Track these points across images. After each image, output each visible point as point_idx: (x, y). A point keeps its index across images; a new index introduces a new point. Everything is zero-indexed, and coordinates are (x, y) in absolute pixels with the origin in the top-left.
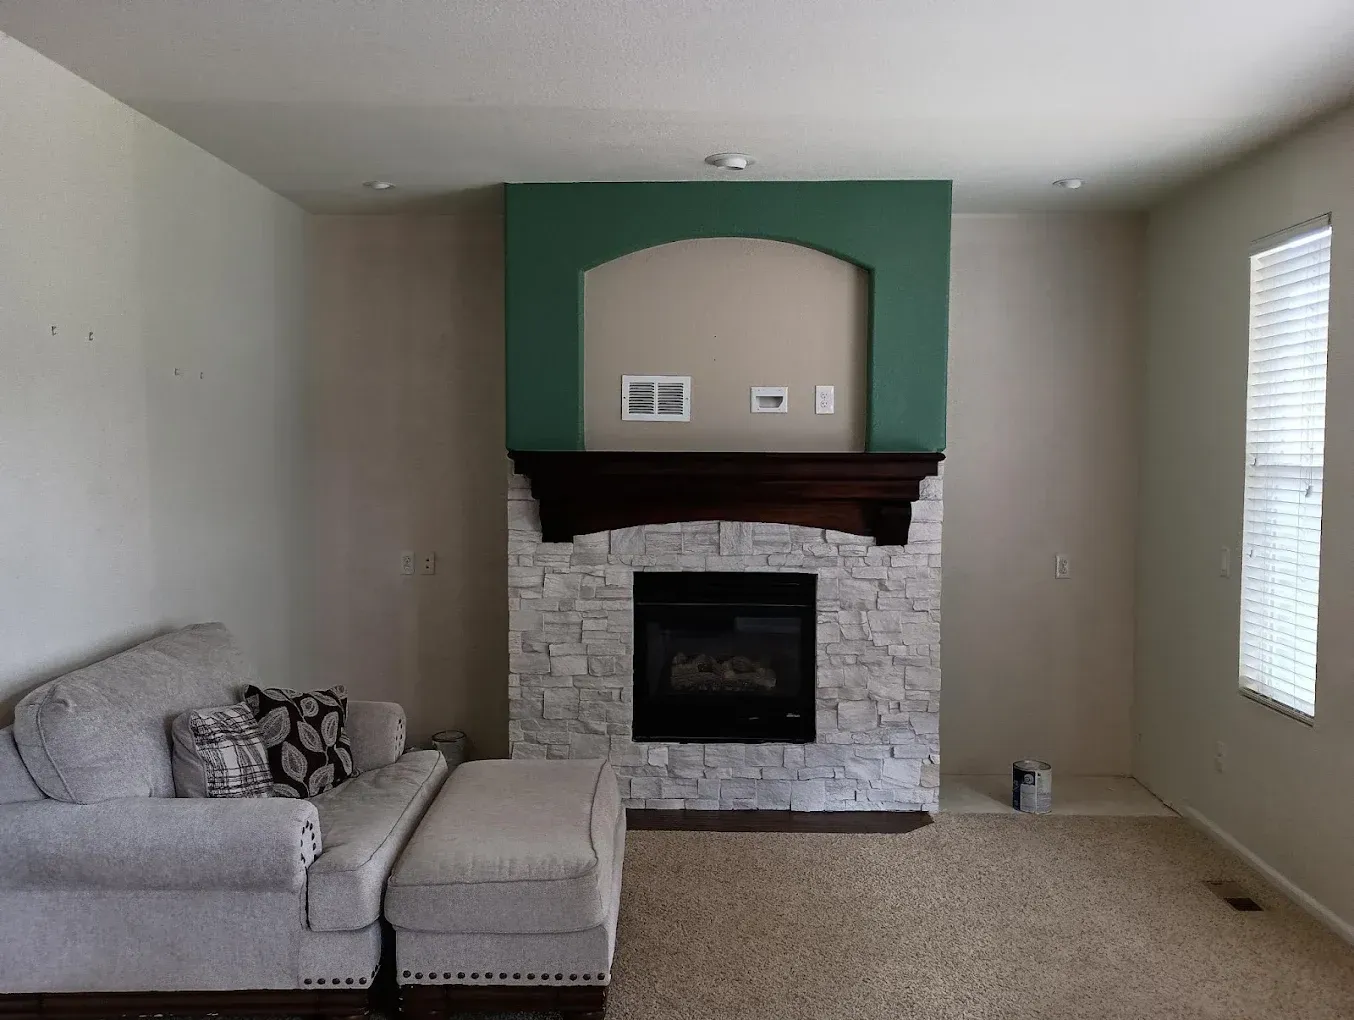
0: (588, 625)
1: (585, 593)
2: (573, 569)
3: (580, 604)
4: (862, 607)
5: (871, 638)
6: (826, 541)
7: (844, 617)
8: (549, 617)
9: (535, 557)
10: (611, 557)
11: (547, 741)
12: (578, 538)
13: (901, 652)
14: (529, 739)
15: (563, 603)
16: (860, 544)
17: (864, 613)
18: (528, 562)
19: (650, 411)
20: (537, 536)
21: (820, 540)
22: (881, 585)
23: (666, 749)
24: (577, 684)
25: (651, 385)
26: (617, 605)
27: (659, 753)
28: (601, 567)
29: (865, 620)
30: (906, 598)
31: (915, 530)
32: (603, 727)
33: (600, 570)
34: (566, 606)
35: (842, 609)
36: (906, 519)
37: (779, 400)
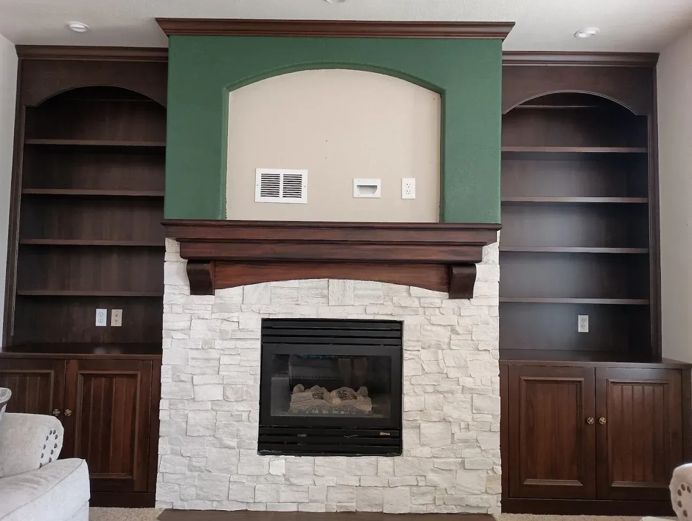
0: (225, 360)
1: (223, 335)
2: (214, 316)
3: (218, 344)
4: (439, 347)
5: (445, 372)
6: (410, 294)
7: (425, 355)
8: (195, 354)
9: (184, 308)
10: (244, 307)
11: (189, 454)
12: (217, 291)
13: (468, 382)
14: (174, 453)
15: (205, 342)
16: (437, 298)
17: (440, 352)
18: (180, 310)
19: (276, 194)
20: (187, 290)
21: (405, 294)
22: (454, 331)
23: (283, 461)
24: (215, 407)
25: (277, 176)
26: (247, 344)
27: (279, 464)
28: (236, 314)
29: (440, 357)
30: (472, 340)
31: (479, 287)
32: (233, 443)
33: (235, 316)
34: (208, 345)
35: (423, 348)
36: (473, 278)
37: (375, 187)
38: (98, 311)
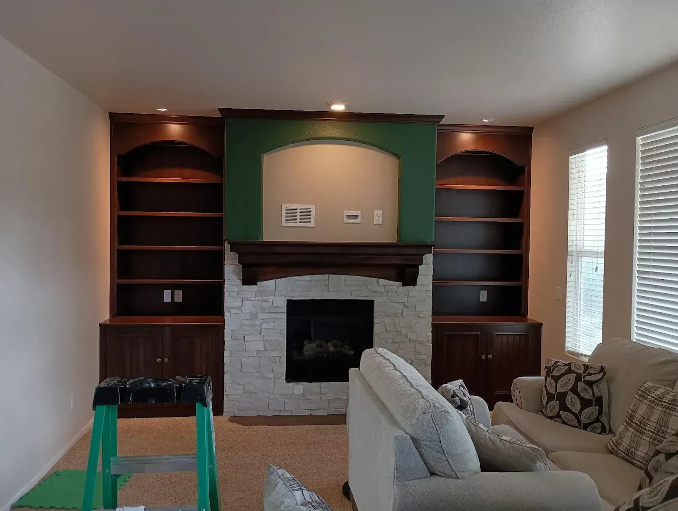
0: (264, 326)
1: (263, 310)
2: (257, 298)
3: (260, 316)
4: (396, 315)
5: (400, 330)
6: (378, 283)
7: (387, 320)
8: (245, 322)
9: (238, 293)
10: (276, 292)
11: (243, 384)
12: (259, 283)
13: (413, 336)
14: (233, 383)
15: (251, 315)
16: (395, 285)
17: (396, 318)
18: (235, 295)
19: (295, 220)
20: (240, 282)
21: (376, 284)
22: (404, 305)
23: (302, 386)
24: (259, 355)
25: (296, 209)
26: (279, 316)
27: (299, 388)
28: (271, 297)
29: (397, 321)
30: (416, 311)
31: (420, 279)
32: (271, 376)
33: (270, 298)
34: (253, 316)
35: (386, 316)
36: (417, 273)
37: (356, 217)
38: (165, 291)
